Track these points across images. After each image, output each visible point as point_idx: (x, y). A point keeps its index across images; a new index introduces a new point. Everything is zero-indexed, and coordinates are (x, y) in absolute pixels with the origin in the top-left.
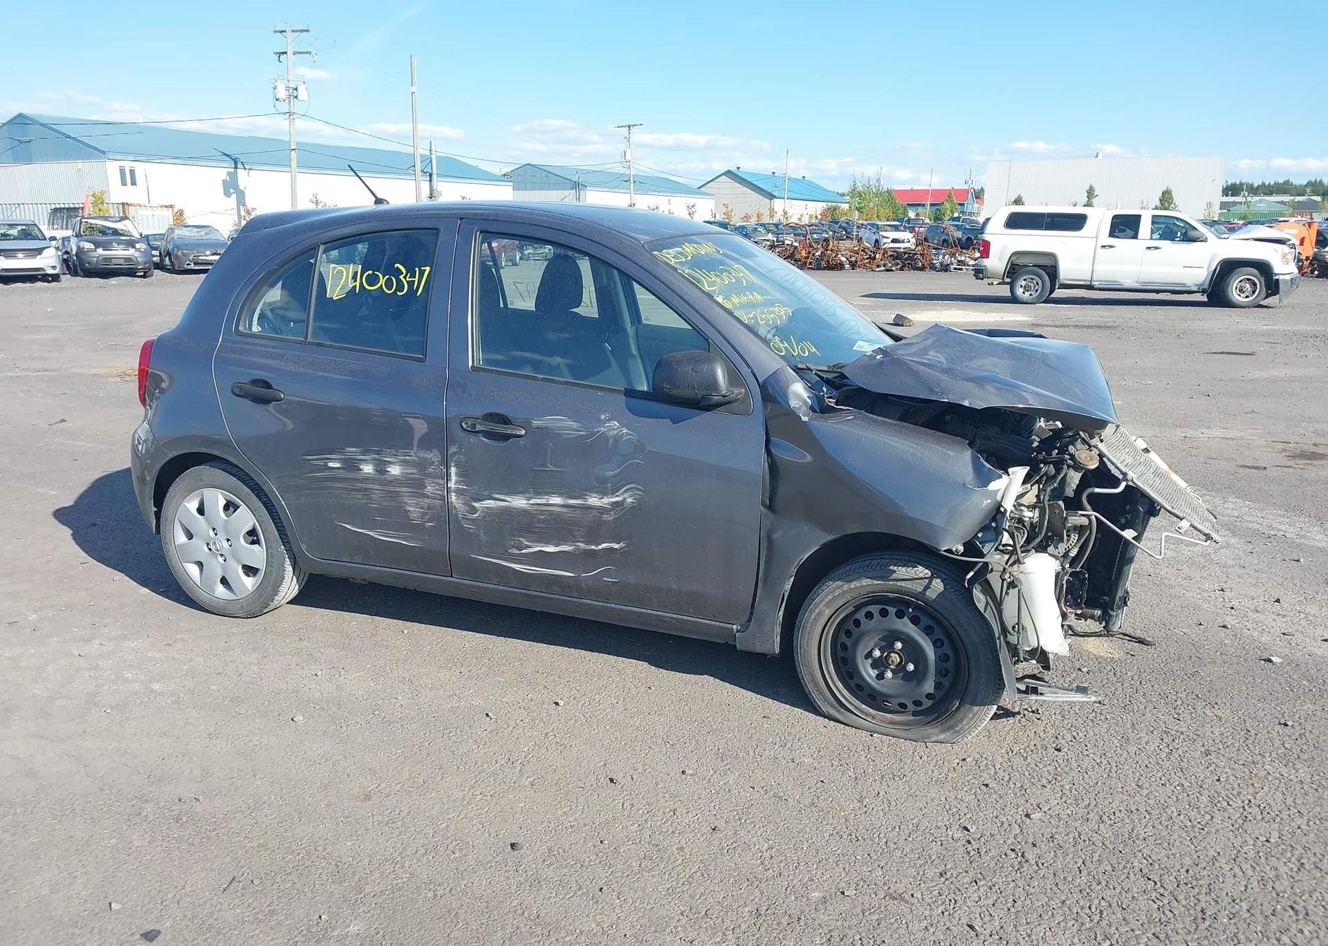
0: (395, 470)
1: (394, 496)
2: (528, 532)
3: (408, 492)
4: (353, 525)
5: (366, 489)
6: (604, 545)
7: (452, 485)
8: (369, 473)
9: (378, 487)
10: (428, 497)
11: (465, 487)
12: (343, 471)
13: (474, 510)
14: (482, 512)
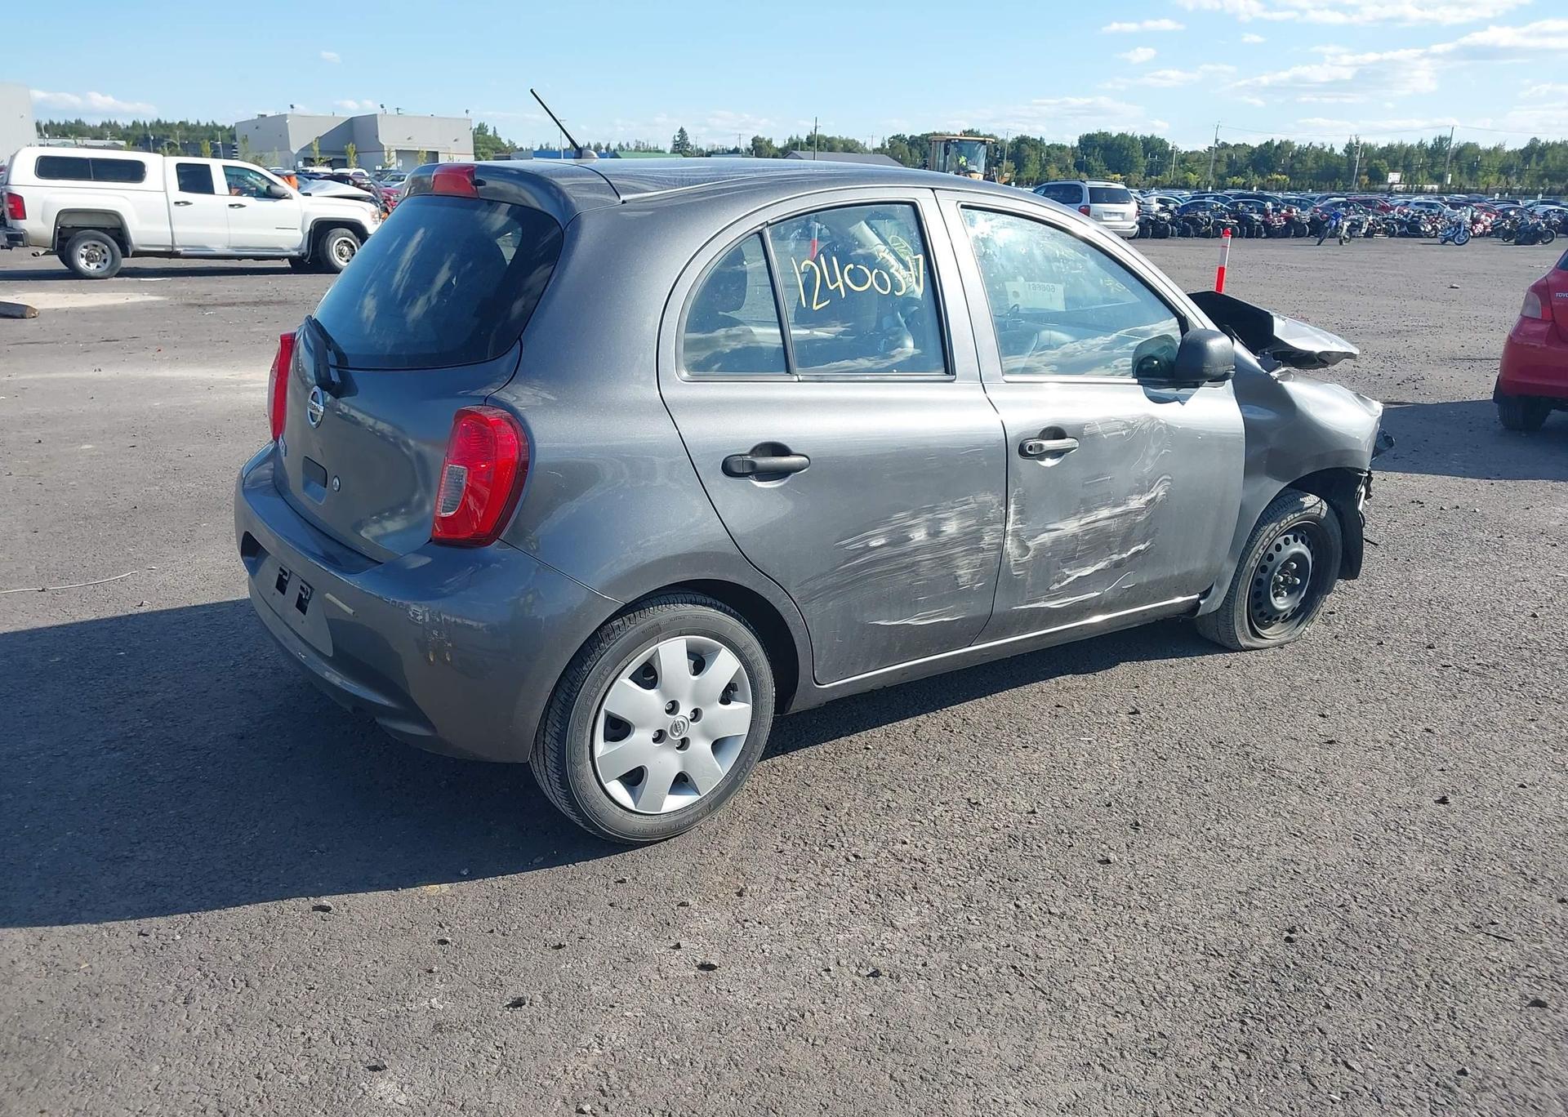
0: (951, 528)
1: (946, 562)
2: (1073, 558)
3: (962, 552)
4: (890, 620)
5: (914, 564)
6: (1133, 550)
7: (1010, 527)
8: (921, 541)
9: (929, 556)
10: (983, 550)
11: (1021, 526)
12: (890, 548)
13: (1027, 549)
14: (1035, 550)
